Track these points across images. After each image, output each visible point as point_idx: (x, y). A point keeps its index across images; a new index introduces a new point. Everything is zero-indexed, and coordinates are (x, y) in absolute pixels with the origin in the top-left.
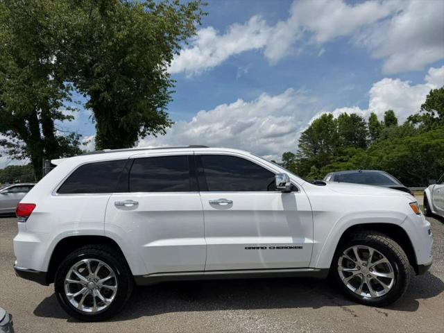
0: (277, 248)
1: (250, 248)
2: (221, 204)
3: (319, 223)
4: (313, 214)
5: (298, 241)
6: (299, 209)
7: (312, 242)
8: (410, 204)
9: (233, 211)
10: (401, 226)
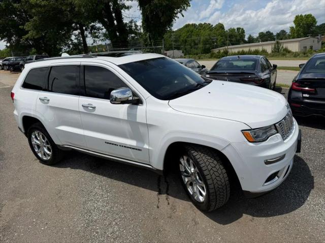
0: (125, 147)
1: (108, 143)
2: (89, 108)
3: (152, 134)
4: (148, 126)
5: (140, 145)
6: (138, 121)
7: (148, 148)
8: (242, 131)
9: (96, 115)
10: (222, 152)
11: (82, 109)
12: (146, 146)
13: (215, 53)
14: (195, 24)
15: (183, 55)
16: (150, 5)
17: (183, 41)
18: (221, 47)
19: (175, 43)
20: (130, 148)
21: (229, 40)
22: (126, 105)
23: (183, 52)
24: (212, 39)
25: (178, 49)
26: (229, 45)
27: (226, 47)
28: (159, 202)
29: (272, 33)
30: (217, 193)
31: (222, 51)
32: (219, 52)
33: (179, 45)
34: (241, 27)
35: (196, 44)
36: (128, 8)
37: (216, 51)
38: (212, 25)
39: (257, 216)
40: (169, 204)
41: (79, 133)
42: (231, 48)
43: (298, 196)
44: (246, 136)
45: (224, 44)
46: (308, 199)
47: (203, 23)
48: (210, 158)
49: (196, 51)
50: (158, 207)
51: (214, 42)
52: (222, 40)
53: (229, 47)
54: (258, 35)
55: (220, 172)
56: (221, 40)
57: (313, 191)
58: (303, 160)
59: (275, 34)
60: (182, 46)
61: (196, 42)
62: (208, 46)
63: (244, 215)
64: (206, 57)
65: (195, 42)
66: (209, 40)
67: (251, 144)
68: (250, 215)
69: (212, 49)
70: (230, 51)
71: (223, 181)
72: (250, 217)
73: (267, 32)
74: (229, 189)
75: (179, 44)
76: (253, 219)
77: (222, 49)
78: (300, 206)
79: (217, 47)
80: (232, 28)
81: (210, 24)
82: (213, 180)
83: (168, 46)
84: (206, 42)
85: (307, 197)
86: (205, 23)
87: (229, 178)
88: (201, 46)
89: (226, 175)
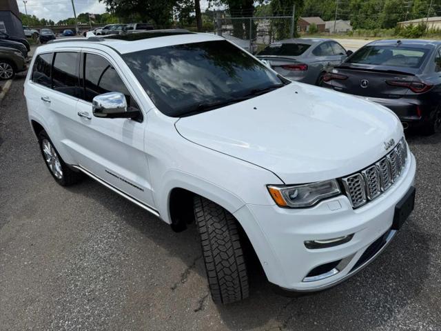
0: (126, 181)
1: (108, 172)
2: (85, 118)
5: (140, 182)
6: (134, 145)
7: (150, 188)
8: (267, 185)
9: (91, 129)
10: (234, 215)
11: (78, 119)
12: (148, 186)
13: (403, 28)
15: (351, 28)
17: (354, 6)
18: (417, 18)
19: (340, 9)
20: (132, 184)
21: (435, 8)
22: (123, 120)
23: (351, 25)
24: (404, 5)
25: (345, 18)
26: (431, 16)
27: (425, 19)
31: (416, 26)
32: (410, 27)
33: (347, 13)
35: (375, 12)
37: (405, 24)
41: (74, 148)
42: (434, 21)
43: (384, 307)
44: (273, 195)
45: (423, 14)
49: (372, 23)
51: (405, 10)
52: (422, 7)
53: (430, 19)
56: (419, 6)
60: (352, 15)
61: (377, 8)
62: (394, 16)
64: (387, 35)
65: (374, 9)
66: (399, 5)
67: (282, 211)
69: (401, 21)
70: (430, 26)
75: (348, 11)
77: (416, 23)
79: (409, 17)
83: (329, 14)
84: (393, 9)
88: (382, 15)
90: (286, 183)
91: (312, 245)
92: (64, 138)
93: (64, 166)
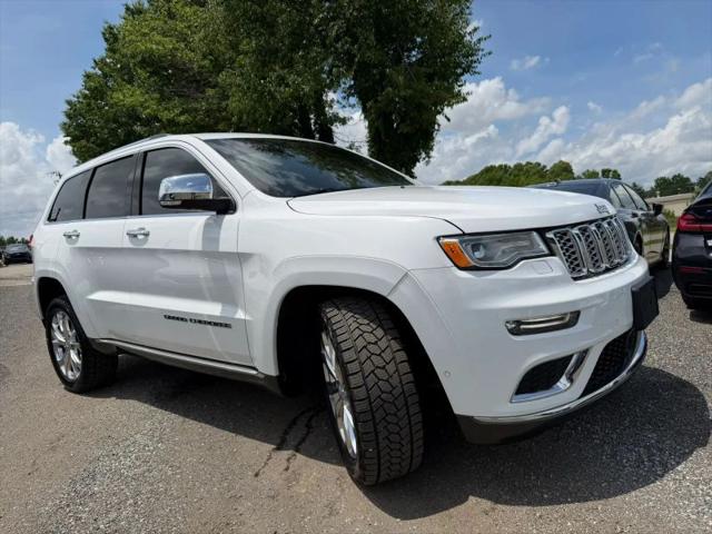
0: (200, 322)
1: (169, 317)
2: (140, 237)
5: (228, 314)
6: (221, 248)
7: (243, 317)
8: (438, 239)
9: (148, 250)
10: (389, 298)
11: (127, 243)
12: (240, 315)
14: (506, 166)
16: (376, 101)
20: (210, 323)
28: (266, 464)
29: (688, 179)
30: (377, 416)
34: (613, 168)
36: (344, 121)
38: (545, 167)
39: (506, 503)
40: (287, 469)
43: (651, 460)
44: (450, 252)
46: (679, 468)
47: (524, 163)
48: (366, 322)
50: (257, 475)
54: (653, 184)
55: (387, 356)
57: (700, 453)
58: (696, 389)
59: (694, 180)
63: (472, 499)
67: (464, 275)
68: (490, 499)
71: (395, 381)
72: (486, 504)
73: (675, 177)
74: (414, 409)
76: (493, 509)
78: (647, 482)
80: (591, 170)
81: (539, 164)
82: (365, 378)
85: (678, 463)
86: (528, 163)
87: (414, 376)
89: (405, 367)
90: (466, 232)
91: (518, 328)
92: (92, 292)
93: (86, 345)
